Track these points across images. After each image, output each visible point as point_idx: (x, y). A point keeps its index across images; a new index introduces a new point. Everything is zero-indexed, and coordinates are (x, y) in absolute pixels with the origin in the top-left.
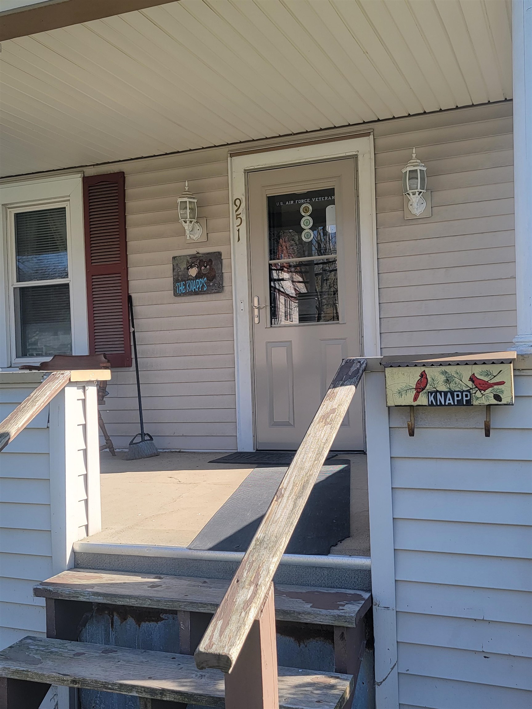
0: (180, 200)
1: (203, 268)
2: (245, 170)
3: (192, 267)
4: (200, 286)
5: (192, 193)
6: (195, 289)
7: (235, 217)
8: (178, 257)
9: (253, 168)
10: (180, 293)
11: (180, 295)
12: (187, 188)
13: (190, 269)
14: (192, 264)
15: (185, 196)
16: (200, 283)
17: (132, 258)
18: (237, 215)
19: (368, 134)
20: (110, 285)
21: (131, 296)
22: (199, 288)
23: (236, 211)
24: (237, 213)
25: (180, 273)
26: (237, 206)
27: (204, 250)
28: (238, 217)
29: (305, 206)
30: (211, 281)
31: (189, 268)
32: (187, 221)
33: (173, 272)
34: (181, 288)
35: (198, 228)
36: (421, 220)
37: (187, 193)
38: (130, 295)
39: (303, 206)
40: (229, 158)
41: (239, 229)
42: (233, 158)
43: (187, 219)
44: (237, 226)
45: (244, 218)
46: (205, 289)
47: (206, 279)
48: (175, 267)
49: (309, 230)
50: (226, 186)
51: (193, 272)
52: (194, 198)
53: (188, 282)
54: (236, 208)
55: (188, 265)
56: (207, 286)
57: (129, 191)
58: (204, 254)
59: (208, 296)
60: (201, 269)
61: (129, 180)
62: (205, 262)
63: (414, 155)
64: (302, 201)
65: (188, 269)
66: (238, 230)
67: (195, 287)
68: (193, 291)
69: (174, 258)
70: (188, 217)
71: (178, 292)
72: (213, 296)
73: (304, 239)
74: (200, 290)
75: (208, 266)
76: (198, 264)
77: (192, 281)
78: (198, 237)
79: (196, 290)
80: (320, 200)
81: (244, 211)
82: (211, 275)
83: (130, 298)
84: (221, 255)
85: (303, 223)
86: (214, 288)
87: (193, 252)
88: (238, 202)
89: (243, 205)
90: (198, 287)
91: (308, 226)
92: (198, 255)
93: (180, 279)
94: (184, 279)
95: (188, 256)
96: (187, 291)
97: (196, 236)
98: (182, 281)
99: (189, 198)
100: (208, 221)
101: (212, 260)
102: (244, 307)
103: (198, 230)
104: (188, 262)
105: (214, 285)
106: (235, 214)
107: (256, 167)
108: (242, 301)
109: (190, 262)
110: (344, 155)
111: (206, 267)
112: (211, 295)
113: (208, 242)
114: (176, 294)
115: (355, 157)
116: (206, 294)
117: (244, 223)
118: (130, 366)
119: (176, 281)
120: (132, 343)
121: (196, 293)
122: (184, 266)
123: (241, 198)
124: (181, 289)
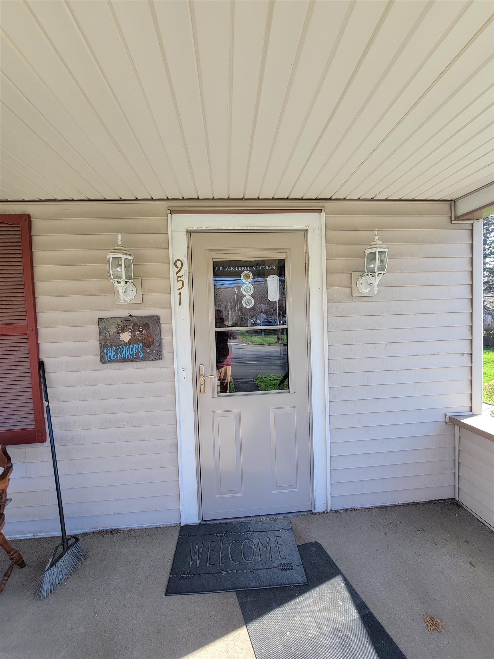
0: (112, 255)
1: (138, 332)
2: (187, 230)
3: (123, 331)
4: (135, 353)
5: (127, 248)
6: (128, 356)
7: (176, 280)
8: (105, 319)
9: (196, 228)
10: (109, 359)
11: (109, 362)
12: (120, 243)
13: (121, 334)
14: (124, 327)
15: (119, 251)
16: (134, 349)
17: (43, 316)
18: (178, 277)
19: (319, 211)
20: (11, 349)
21: (43, 361)
22: (133, 355)
23: (177, 273)
24: (178, 275)
25: (109, 337)
26: (178, 268)
27: (137, 312)
28: (179, 279)
29: (246, 273)
30: (148, 347)
31: (121, 332)
32: (122, 282)
33: (99, 336)
34: (110, 354)
35: (132, 288)
36: (365, 298)
37: (122, 248)
38: (41, 360)
39: (244, 273)
40: (169, 215)
41: (180, 292)
42: (173, 215)
43: (122, 280)
44: (178, 289)
45: (186, 281)
46: (140, 356)
47: (141, 345)
48: (102, 331)
49: (249, 297)
50: (166, 244)
51: (126, 337)
52: (130, 255)
53: (119, 348)
54: (177, 270)
55: (119, 329)
56: (143, 353)
57: (38, 238)
58: (139, 317)
59: (144, 363)
60: (135, 334)
61: (37, 225)
62: (140, 326)
63: (377, 237)
64: (243, 268)
65: (119, 333)
66: (180, 294)
67: (128, 354)
68: (126, 358)
69: (100, 320)
70: (124, 277)
71: (106, 359)
72: (150, 363)
73: (244, 305)
74: (135, 357)
75: (144, 331)
76: (131, 328)
77: (124, 347)
78: (131, 298)
79: (130, 357)
80: (261, 269)
81: (186, 274)
82: (148, 341)
83: (41, 365)
84: (159, 319)
85: (243, 290)
86: (152, 355)
87: (125, 313)
88: (179, 264)
89: (185, 267)
90: (131, 353)
91: (248, 293)
92: (131, 318)
93: (109, 344)
94: (114, 344)
95: (118, 319)
96: (119, 358)
97: (129, 298)
98: (112, 346)
99: (125, 254)
100: (142, 281)
101: (149, 324)
102: (187, 375)
103: (132, 291)
104: (118, 325)
105: (151, 352)
106: (176, 276)
107: (199, 229)
108: (185, 369)
109: (121, 326)
110: (294, 228)
111: (141, 331)
112: (148, 362)
113: (143, 304)
114: (103, 361)
115: (305, 232)
116: (142, 361)
117: (186, 287)
118: (43, 440)
119: (103, 346)
120: (45, 416)
121: (130, 360)
122: (113, 329)
123: (183, 260)
124: (110, 356)
